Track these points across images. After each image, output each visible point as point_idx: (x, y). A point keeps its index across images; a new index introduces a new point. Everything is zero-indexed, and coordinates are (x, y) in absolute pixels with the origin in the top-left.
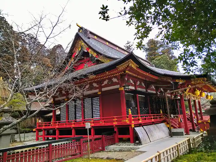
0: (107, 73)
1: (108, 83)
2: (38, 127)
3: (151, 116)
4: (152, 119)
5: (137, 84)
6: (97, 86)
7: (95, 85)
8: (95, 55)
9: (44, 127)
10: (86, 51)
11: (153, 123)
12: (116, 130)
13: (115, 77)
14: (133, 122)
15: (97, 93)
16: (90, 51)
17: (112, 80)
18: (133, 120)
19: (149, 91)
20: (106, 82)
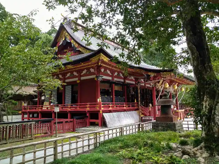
0: (82, 64)
1: (86, 73)
2: (23, 110)
3: (123, 104)
4: (124, 106)
5: (115, 75)
6: (77, 75)
7: (75, 74)
8: (77, 45)
9: (28, 110)
10: (69, 41)
11: (125, 111)
12: (88, 115)
13: (92, 68)
14: (102, 109)
15: (76, 81)
16: (72, 41)
17: (90, 70)
18: (103, 107)
19: (127, 81)
20: (84, 72)
